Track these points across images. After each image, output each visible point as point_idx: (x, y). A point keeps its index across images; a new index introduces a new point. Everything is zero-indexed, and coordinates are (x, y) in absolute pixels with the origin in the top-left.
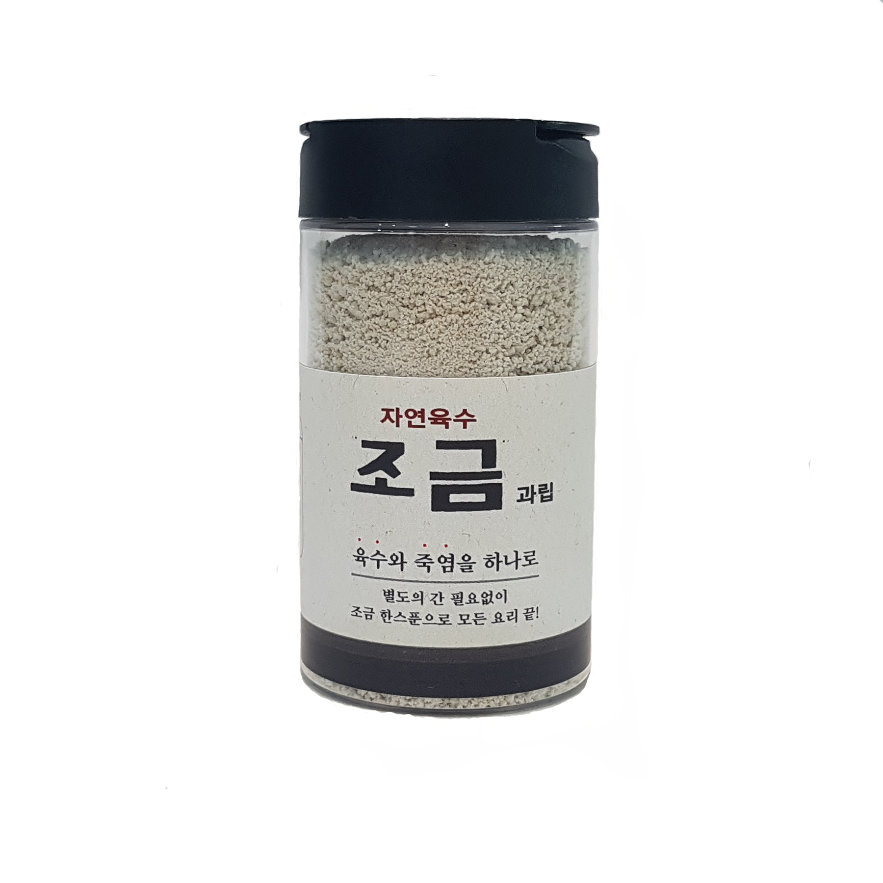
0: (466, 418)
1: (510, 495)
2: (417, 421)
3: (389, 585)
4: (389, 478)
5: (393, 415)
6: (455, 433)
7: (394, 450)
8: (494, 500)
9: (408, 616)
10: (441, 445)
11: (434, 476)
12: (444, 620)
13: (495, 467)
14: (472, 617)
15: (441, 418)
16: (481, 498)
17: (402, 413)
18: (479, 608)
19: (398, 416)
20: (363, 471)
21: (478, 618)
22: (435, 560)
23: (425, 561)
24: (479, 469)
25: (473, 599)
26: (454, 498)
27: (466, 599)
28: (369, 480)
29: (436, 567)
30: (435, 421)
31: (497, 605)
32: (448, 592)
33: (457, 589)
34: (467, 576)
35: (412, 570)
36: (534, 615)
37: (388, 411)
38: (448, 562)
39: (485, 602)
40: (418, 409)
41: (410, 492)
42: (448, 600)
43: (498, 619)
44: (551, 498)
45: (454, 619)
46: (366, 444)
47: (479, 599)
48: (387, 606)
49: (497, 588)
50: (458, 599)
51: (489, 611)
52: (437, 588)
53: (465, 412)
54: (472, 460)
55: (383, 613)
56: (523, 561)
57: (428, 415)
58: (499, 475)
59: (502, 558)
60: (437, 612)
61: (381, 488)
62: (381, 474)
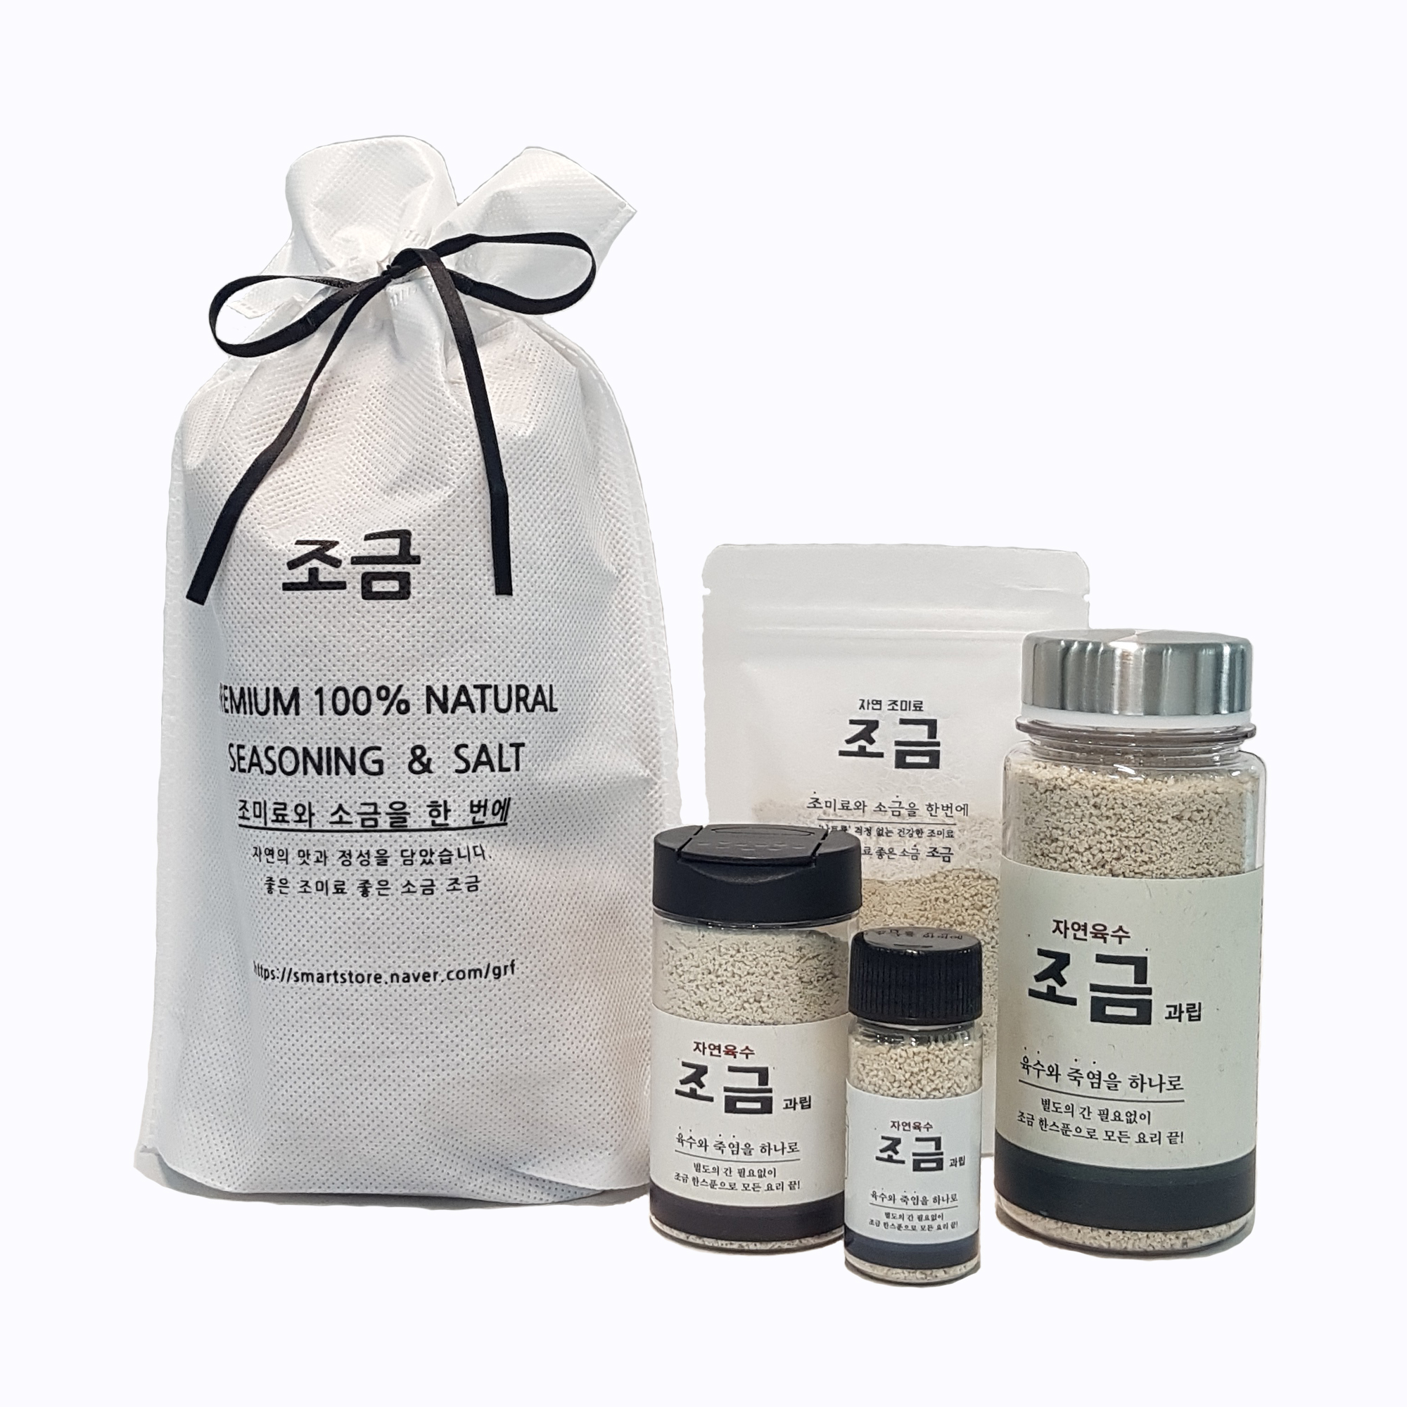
0: (748, 1052)
1: (778, 1105)
2: (716, 1052)
3: (697, 1161)
4: (698, 1088)
5: (701, 1047)
6: (740, 1061)
7: (702, 1070)
8: (767, 1107)
9: (709, 1182)
10: (731, 1069)
11: (726, 1089)
12: (732, 1187)
13: (767, 1084)
14: (751, 1186)
15: (731, 1052)
16: (758, 1106)
17: (706, 1046)
18: (756, 1180)
19: (704, 1048)
20: (683, 1082)
21: (756, 1187)
22: (727, 1145)
23: (720, 1146)
24: (756, 1086)
25: (752, 1174)
26: (739, 1105)
27: (747, 1173)
28: (686, 1088)
29: (728, 1150)
30: (727, 1053)
31: (769, 1179)
32: (736, 1168)
33: (741, 1166)
34: (747, 1158)
35: (712, 1151)
36: (796, 1187)
37: (698, 1044)
38: (735, 1148)
39: (760, 1176)
40: (717, 1044)
41: (711, 1099)
42: (735, 1173)
43: (770, 1188)
44: (809, 1106)
45: (739, 1187)
46: (684, 1064)
47: (756, 1173)
48: (696, 1174)
49: (769, 1167)
50: (741, 1173)
51: (764, 1183)
52: (727, 1165)
53: (747, 1048)
54: (752, 1081)
55: (694, 1179)
56: (788, 1149)
57: (723, 1049)
58: (770, 1091)
59: (772, 1147)
60: (727, 1181)
61: (693, 1094)
62: (693, 1085)
